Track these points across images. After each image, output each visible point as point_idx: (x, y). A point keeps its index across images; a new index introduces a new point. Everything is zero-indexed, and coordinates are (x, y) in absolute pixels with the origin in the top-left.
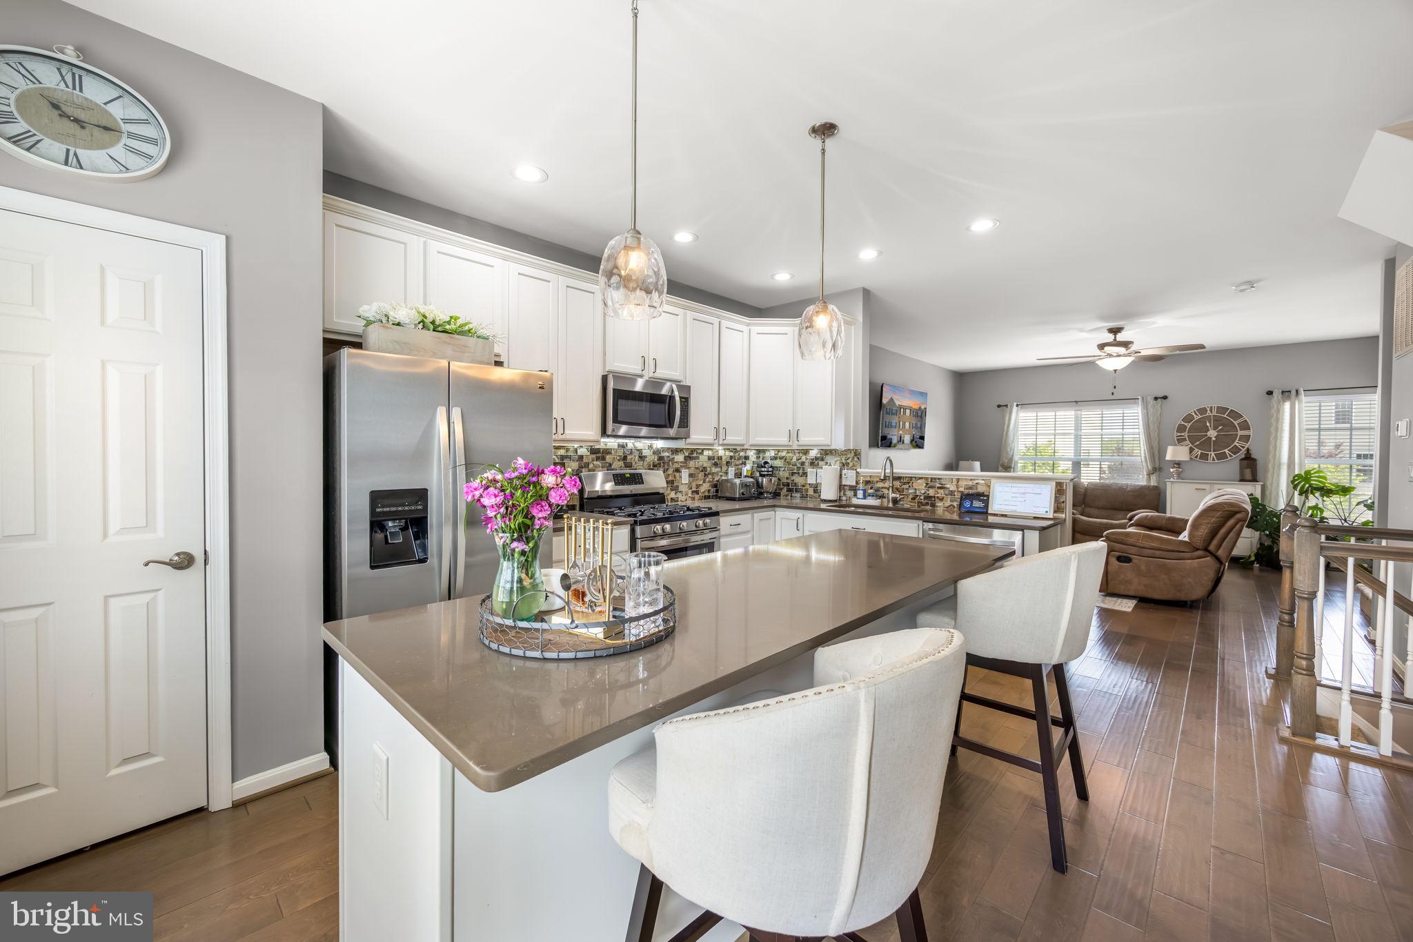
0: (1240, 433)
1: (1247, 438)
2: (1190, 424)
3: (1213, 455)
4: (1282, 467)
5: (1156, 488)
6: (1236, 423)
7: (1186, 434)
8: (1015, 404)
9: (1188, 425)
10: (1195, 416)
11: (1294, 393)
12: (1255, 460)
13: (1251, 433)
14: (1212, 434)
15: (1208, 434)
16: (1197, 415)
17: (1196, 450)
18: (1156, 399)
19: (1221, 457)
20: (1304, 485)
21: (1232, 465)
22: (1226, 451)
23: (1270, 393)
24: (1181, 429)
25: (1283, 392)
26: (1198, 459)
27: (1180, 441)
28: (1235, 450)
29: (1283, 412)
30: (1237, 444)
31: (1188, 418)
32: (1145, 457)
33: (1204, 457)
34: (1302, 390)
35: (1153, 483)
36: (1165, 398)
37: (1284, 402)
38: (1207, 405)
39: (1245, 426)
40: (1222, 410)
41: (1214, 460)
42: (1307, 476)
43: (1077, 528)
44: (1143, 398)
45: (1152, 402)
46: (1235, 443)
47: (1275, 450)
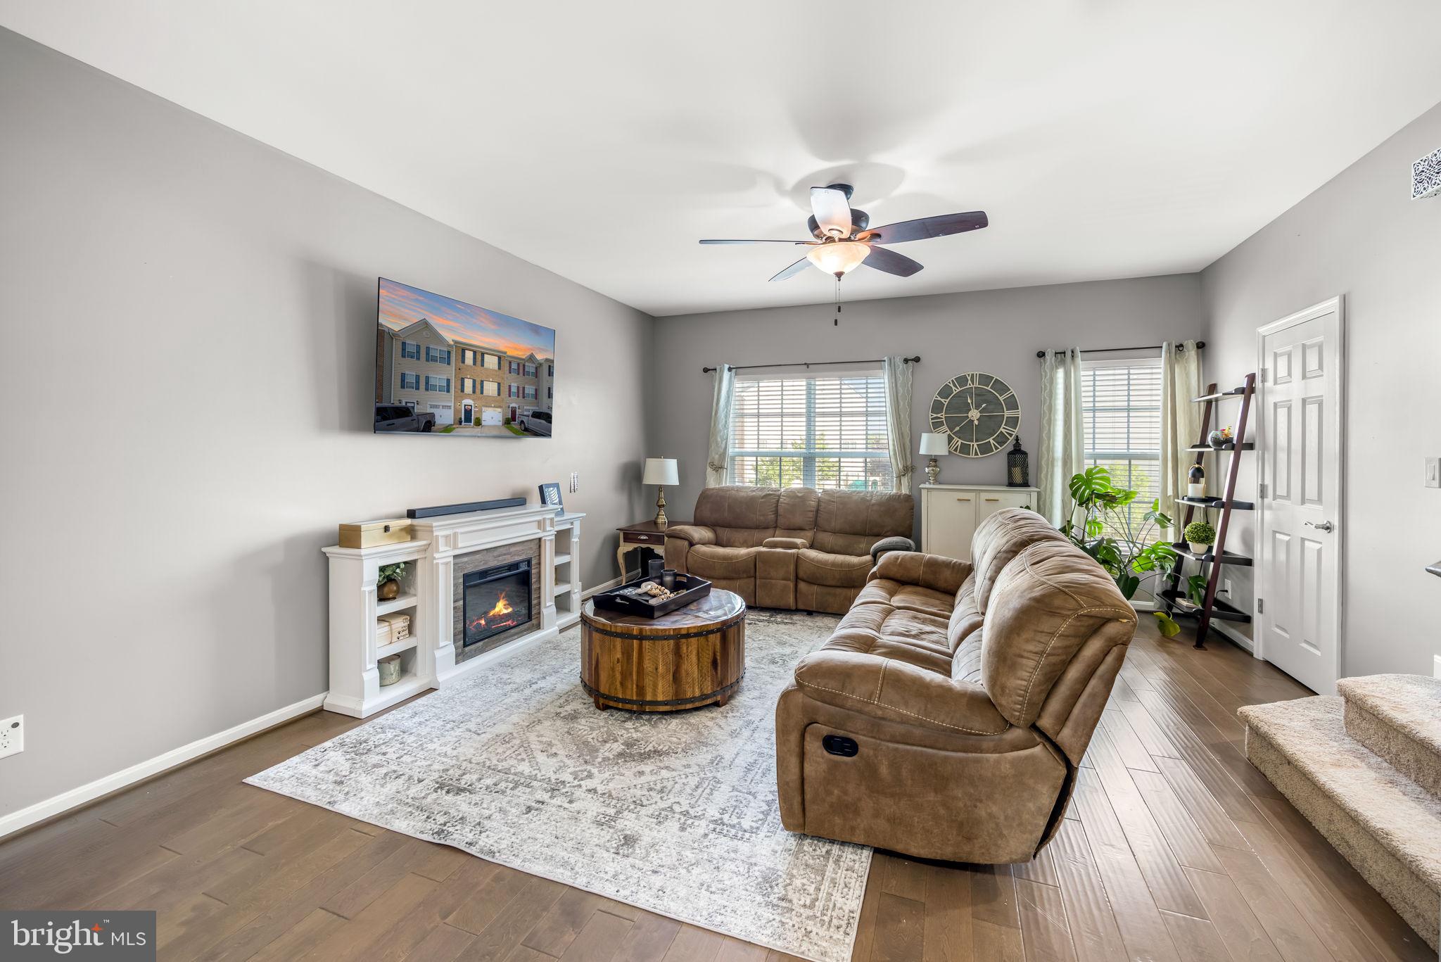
0: (1007, 414)
1: (1014, 422)
2: (948, 401)
3: (975, 446)
4: (1056, 464)
5: (908, 498)
6: (1001, 399)
7: (942, 415)
8: (727, 366)
9: (946, 402)
10: (954, 388)
11: (1069, 354)
12: (1025, 454)
13: (1019, 413)
14: (974, 414)
15: (970, 415)
16: (955, 386)
17: (956, 439)
18: (906, 361)
19: (985, 449)
20: (1085, 490)
21: (997, 463)
22: (991, 440)
23: (1041, 355)
24: (937, 407)
25: (1056, 353)
26: (957, 453)
27: (937, 425)
28: (1002, 440)
29: (1057, 384)
30: (1004, 431)
31: (945, 392)
32: (895, 450)
33: (965, 449)
34: (1078, 349)
35: (905, 490)
36: (917, 360)
37: (1057, 368)
38: (967, 372)
39: (1013, 404)
40: (985, 379)
41: (976, 454)
42: (1088, 479)
43: (801, 574)
44: (890, 359)
45: (901, 365)
46: (1001, 429)
47: (1049, 439)
